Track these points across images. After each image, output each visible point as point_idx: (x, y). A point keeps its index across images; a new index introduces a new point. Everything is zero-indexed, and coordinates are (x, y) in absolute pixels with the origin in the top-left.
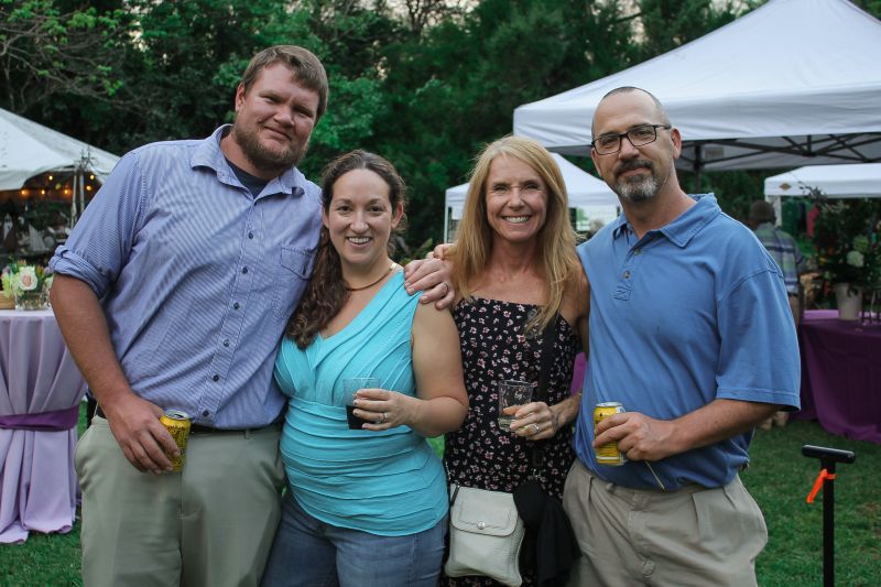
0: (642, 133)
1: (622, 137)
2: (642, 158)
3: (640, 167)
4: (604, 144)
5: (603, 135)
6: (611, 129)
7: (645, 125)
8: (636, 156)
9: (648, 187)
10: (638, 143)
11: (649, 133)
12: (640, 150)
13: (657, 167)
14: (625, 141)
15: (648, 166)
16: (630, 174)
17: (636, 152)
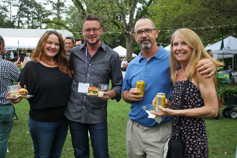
0: (148, 31)
1: (143, 32)
2: (148, 38)
3: (147, 40)
4: (138, 33)
5: (138, 31)
6: (140, 29)
7: (149, 29)
8: (146, 37)
9: (149, 45)
10: (147, 33)
11: (150, 31)
12: (147, 36)
13: (152, 40)
14: (144, 33)
15: (149, 40)
16: (144, 42)
17: (146, 36)
